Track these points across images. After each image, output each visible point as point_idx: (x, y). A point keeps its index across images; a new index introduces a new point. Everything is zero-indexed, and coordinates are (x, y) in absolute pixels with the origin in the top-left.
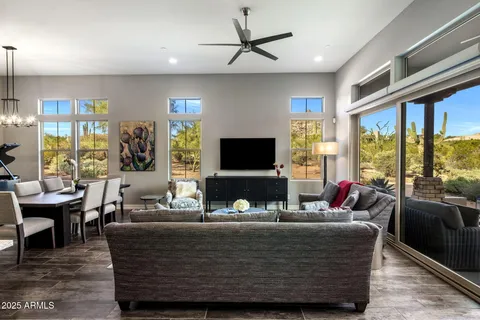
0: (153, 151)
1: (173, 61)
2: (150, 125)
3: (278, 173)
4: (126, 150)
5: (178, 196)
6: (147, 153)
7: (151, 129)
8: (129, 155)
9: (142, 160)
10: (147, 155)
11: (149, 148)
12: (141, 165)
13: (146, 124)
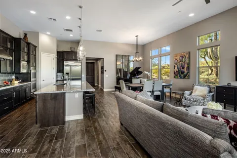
0: (188, 68)
2: (187, 54)
4: (176, 68)
5: (193, 94)
6: (185, 69)
7: (187, 56)
8: (177, 70)
9: (183, 73)
10: (185, 70)
11: (186, 66)
12: (182, 75)
13: (185, 54)
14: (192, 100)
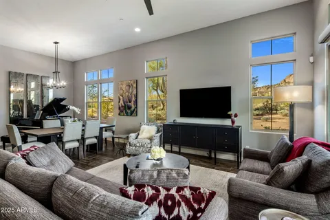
0: (136, 102)
1: (137, 30)
2: (134, 82)
3: (233, 122)
4: (122, 102)
5: (139, 137)
7: (135, 85)
8: (123, 105)
9: (130, 108)
10: (132, 104)
11: (133, 99)
14: (138, 145)
